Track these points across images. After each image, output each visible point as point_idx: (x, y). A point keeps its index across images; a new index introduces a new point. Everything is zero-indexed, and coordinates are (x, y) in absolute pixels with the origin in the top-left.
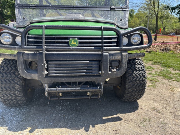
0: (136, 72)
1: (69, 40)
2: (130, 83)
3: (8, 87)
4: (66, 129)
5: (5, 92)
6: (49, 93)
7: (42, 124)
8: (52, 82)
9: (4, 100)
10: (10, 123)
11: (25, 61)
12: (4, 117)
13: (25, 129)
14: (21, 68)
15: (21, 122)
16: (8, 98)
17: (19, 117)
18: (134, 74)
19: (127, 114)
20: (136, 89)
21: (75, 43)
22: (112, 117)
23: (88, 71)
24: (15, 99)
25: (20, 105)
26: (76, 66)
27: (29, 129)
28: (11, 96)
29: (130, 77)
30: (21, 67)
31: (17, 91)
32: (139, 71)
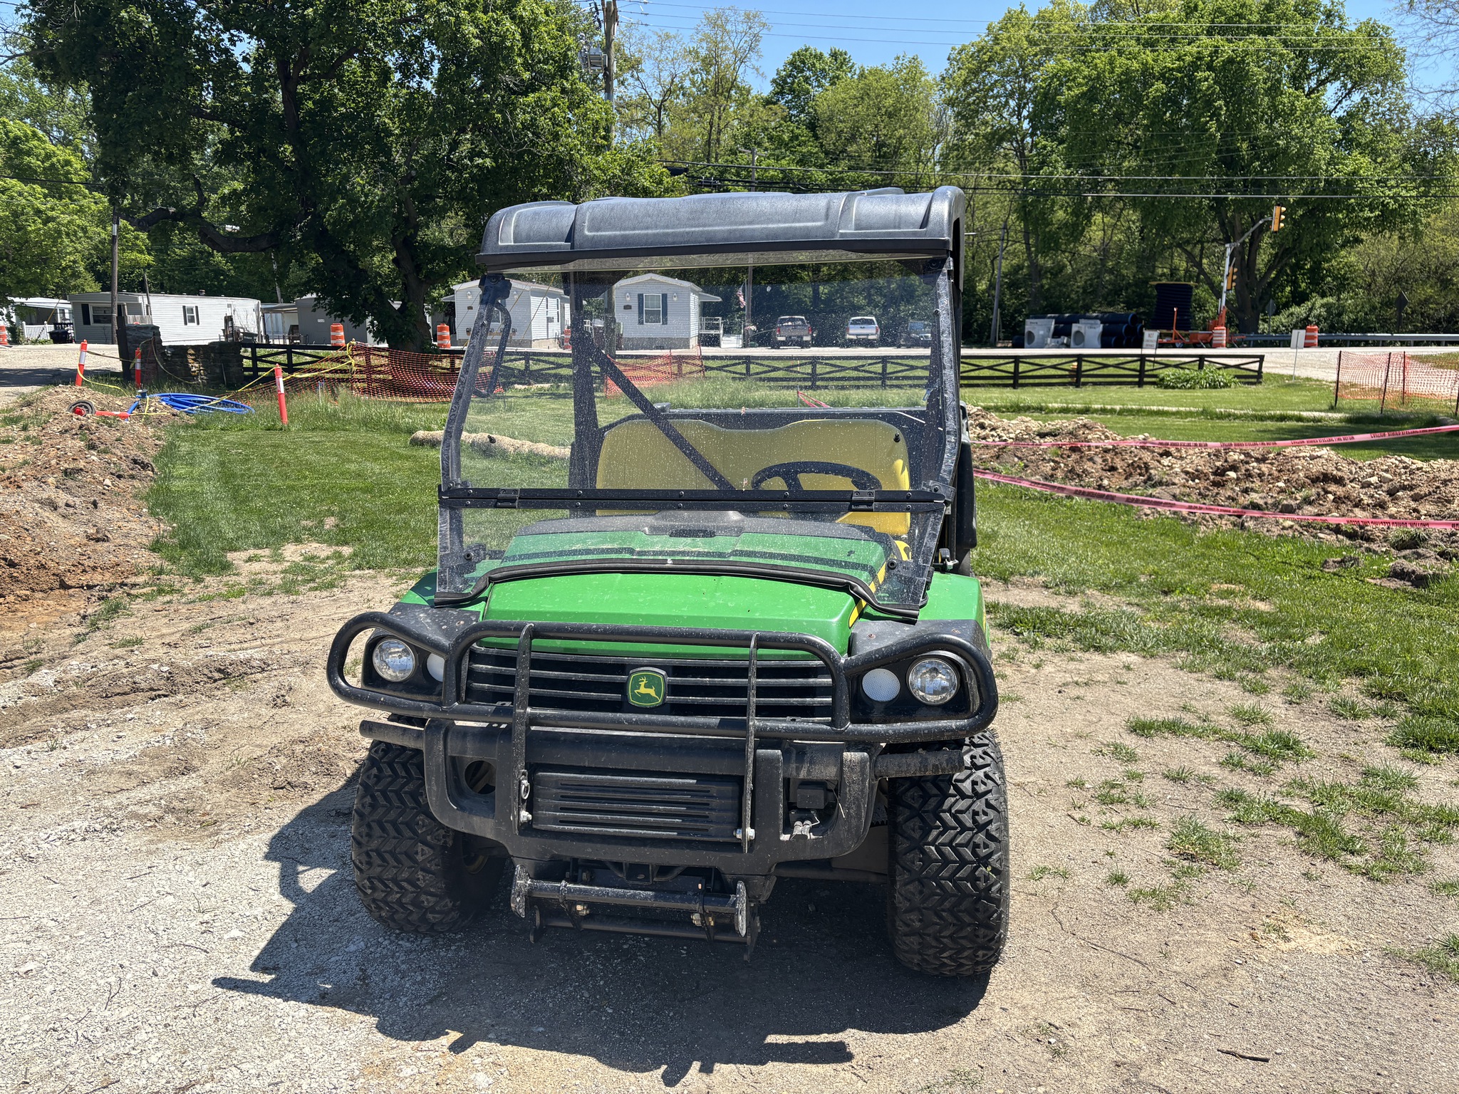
0: (942, 834)
1: (629, 675)
2: (910, 887)
3: (390, 852)
4: (593, 1060)
5: (379, 869)
6: (532, 901)
7: (504, 1024)
8: (548, 857)
9: (374, 901)
10: (387, 1003)
11: (453, 758)
12: (369, 972)
13: (436, 1037)
14: (435, 788)
15: (430, 1002)
16: (388, 894)
17: (422, 983)
18: (933, 843)
19: (892, 1036)
20: (941, 917)
21: (652, 692)
22: (813, 1038)
23: (689, 824)
24: (413, 903)
25: (432, 927)
26: (642, 797)
27: (454, 1036)
28: (401, 888)
29: (910, 856)
30: (437, 784)
31: (423, 870)
32: (961, 833)
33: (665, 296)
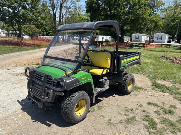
4: (31, 117)
27: (25, 111)
33: (162, 36)
